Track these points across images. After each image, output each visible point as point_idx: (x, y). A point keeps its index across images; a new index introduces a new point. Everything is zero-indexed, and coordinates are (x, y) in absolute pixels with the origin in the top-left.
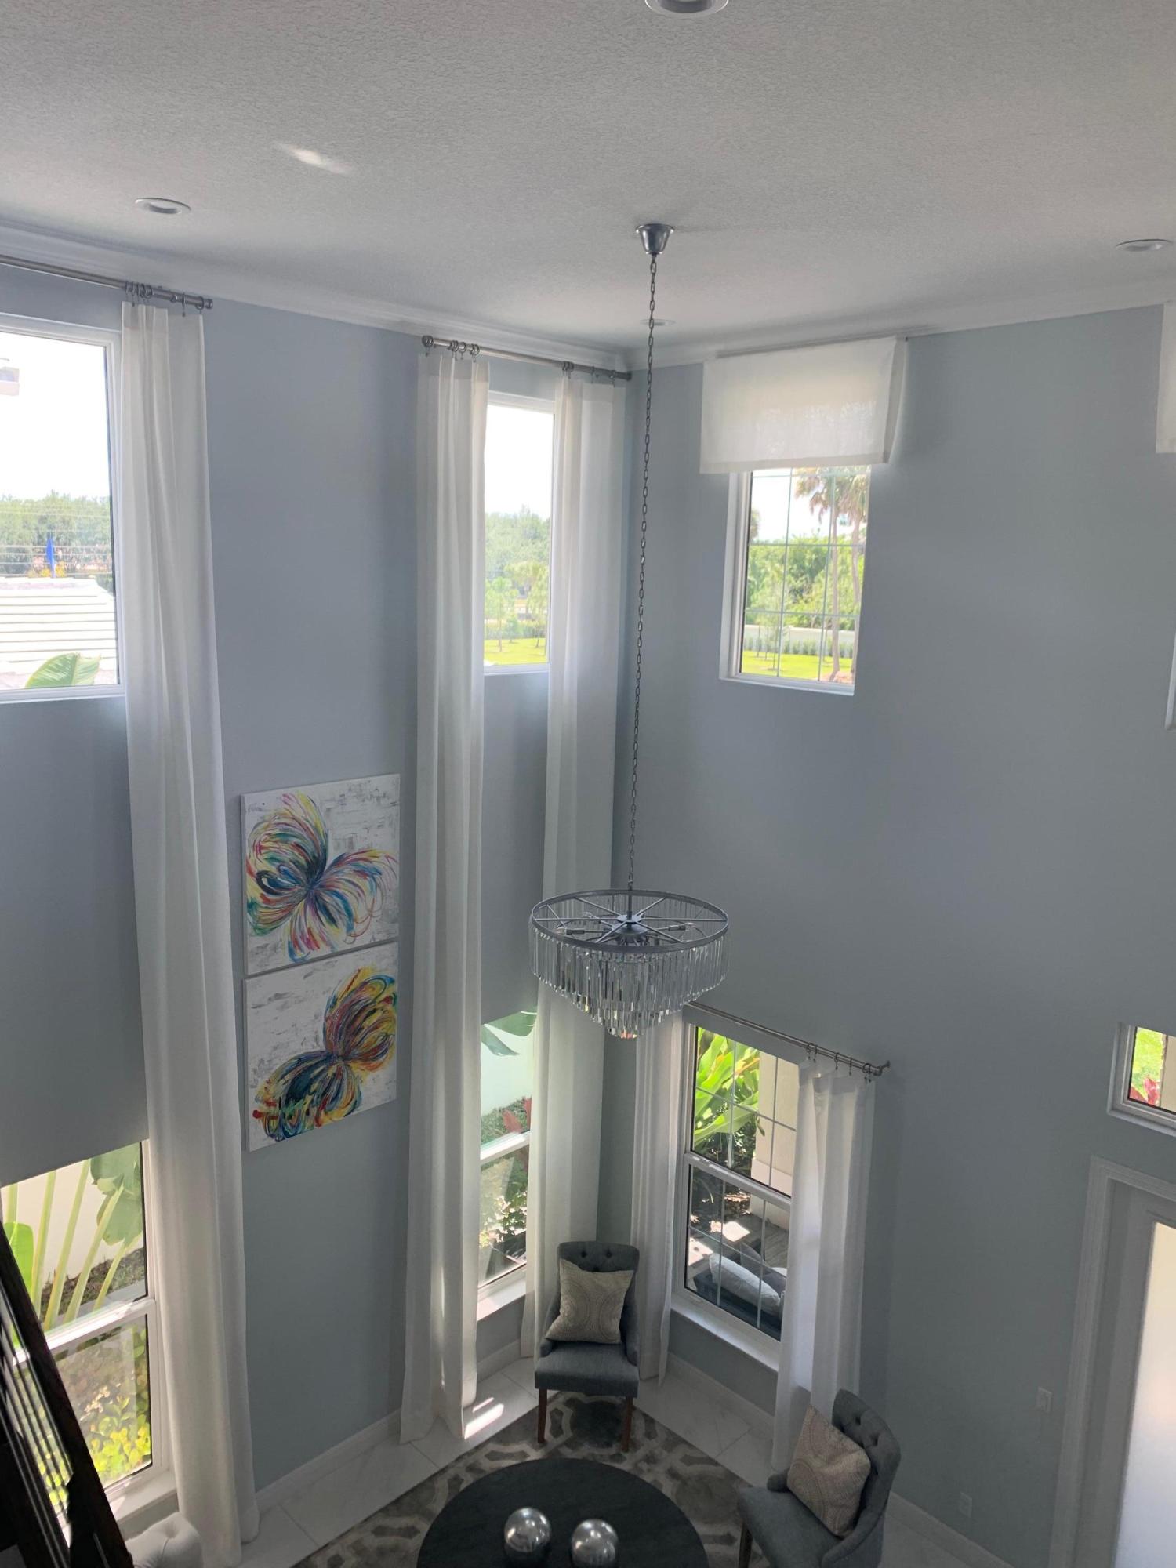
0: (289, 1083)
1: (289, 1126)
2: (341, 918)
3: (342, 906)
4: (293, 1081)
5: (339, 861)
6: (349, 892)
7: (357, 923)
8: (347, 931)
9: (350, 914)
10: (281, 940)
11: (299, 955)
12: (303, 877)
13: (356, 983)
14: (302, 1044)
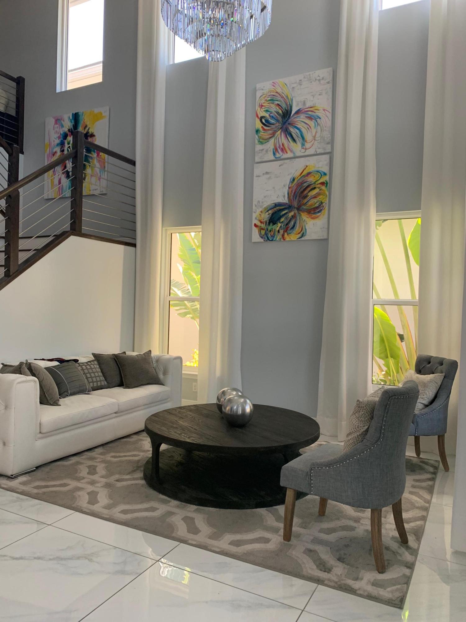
0: (271, 214)
1: (270, 236)
2: (298, 140)
3: (299, 134)
4: (273, 214)
5: (298, 112)
6: (303, 127)
7: (307, 143)
8: (302, 147)
9: (303, 138)
10: (270, 148)
11: (278, 155)
12: (280, 118)
13: (305, 173)
14: (277, 197)
